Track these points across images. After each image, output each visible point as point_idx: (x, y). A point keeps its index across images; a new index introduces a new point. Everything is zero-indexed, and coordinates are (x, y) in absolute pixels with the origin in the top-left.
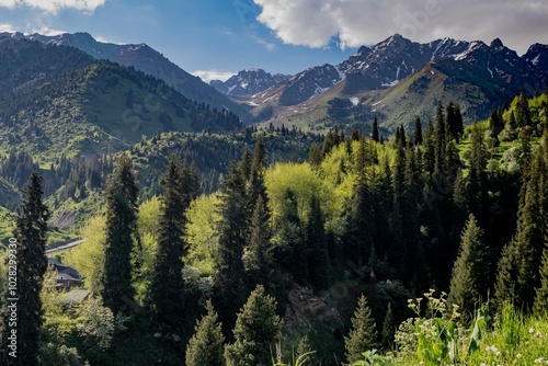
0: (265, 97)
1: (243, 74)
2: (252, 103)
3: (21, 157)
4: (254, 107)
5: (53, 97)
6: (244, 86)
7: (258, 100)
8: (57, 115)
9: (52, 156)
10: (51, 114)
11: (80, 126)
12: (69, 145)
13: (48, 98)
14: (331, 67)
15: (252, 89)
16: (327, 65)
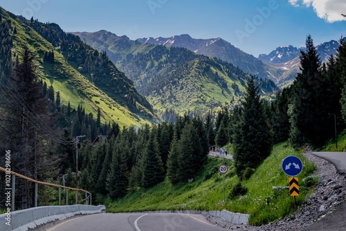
0: (293, 64)
1: (279, 49)
2: (285, 68)
3: (171, 111)
4: (286, 71)
5: (179, 79)
6: (279, 56)
7: (288, 66)
8: (182, 88)
9: (183, 109)
10: (179, 88)
11: (194, 93)
12: (190, 104)
13: (176, 79)
14: (336, 42)
15: (285, 59)
16: (332, 41)
